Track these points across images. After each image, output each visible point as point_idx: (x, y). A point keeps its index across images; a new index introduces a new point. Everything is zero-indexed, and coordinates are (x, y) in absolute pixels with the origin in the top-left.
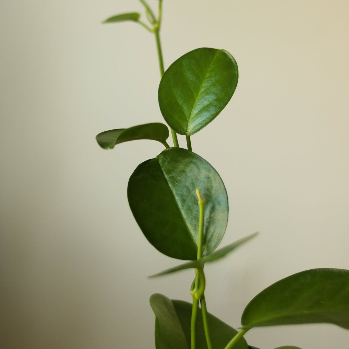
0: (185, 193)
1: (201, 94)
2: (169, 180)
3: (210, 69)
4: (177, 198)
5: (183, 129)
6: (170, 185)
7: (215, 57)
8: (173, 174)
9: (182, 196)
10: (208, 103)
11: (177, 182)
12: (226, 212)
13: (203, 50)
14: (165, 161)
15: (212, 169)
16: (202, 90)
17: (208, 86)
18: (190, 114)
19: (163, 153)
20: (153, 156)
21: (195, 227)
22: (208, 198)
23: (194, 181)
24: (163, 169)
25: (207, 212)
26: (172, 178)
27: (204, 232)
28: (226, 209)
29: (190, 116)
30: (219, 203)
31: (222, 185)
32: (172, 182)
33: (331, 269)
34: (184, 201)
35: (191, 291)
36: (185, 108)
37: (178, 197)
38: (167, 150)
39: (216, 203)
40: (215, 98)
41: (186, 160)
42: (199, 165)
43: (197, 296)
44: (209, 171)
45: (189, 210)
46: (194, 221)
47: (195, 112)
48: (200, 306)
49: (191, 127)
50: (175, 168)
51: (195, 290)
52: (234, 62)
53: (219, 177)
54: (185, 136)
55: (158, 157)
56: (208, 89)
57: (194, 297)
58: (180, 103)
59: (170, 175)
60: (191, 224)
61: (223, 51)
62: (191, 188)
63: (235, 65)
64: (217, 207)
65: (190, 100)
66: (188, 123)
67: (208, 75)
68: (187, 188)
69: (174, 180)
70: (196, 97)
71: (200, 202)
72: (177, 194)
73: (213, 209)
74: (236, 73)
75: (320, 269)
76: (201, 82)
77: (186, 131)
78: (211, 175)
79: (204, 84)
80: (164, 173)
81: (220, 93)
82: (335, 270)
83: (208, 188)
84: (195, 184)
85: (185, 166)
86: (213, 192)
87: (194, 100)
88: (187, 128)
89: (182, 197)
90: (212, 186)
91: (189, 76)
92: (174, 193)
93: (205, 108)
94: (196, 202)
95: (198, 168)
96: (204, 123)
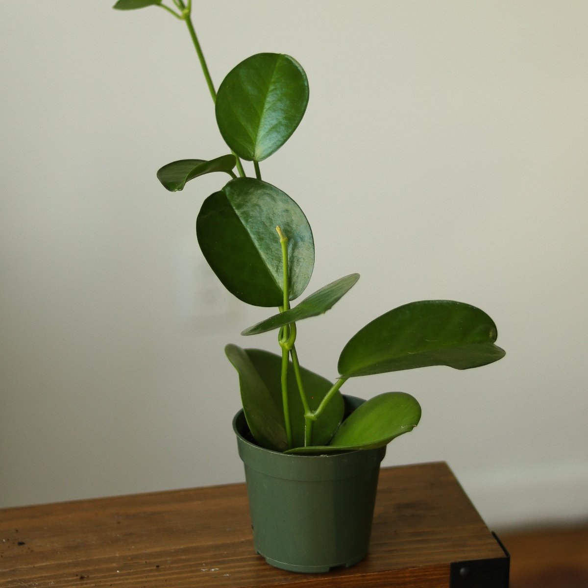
0: (261, 230)
1: (266, 111)
2: (241, 217)
3: (273, 80)
4: (253, 236)
5: (250, 153)
6: (243, 222)
7: (277, 64)
8: (245, 209)
9: (258, 234)
10: (276, 123)
11: (251, 217)
12: (312, 249)
13: (262, 57)
14: (233, 194)
15: (291, 200)
16: (267, 106)
17: (274, 101)
18: (256, 135)
19: (230, 184)
20: (219, 188)
21: (278, 269)
22: (289, 234)
23: (271, 215)
24: (232, 204)
25: (290, 250)
26: (243, 213)
27: (289, 273)
28: (311, 246)
29: (256, 138)
30: (302, 239)
31: (304, 218)
32: (244, 218)
33: (432, 301)
34: (260, 239)
35: (279, 341)
36: (250, 129)
37: (254, 234)
38: (235, 180)
39: (299, 240)
40: (284, 116)
41: (259, 192)
42: (275, 196)
43: (287, 347)
44: (287, 202)
45: (268, 248)
46: (276, 262)
47: (262, 133)
48: (290, 359)
49: (259, 151)
50: (246, 202)
51: (284, 339)
52: (301, 71)
53: (299, 209)
54: (252, 162)
55: (224, 188)
56: (274, 104)
57: (283, 348)
58: (243, 123)
59: (241, 210)
60: (272, 265)
61: (286, 56)
62: (268, 224)
63: (303, 74)
64: (300, 243)
65: (255, 118)
66: (255, 147)
67: (272, 87)
68: (263, 223)
69: (247, 215)
70: (261, 114)
71: (282, 240)
72: (253, 232)
73: (295, 246)
74: (306, 84)
75: (419, 302)
76: (265, 97)
77: (254, 156)
78: (290, 207)
79: (268, 99)
80: (234, 208)
81: (289, 109)
82: (437, 302)
83: (288, 223)
84: (273, 218)
85: (258, 198)
86: (294, 226)
87: (259, 119)
88: (254, 153)
89: (259, 236)
90: (292, 220)
91: (249, 88)
92: (249, 230)
93: (274, 128)
94: (275, 240)
95: (274, 199)
96: (275, 147)
